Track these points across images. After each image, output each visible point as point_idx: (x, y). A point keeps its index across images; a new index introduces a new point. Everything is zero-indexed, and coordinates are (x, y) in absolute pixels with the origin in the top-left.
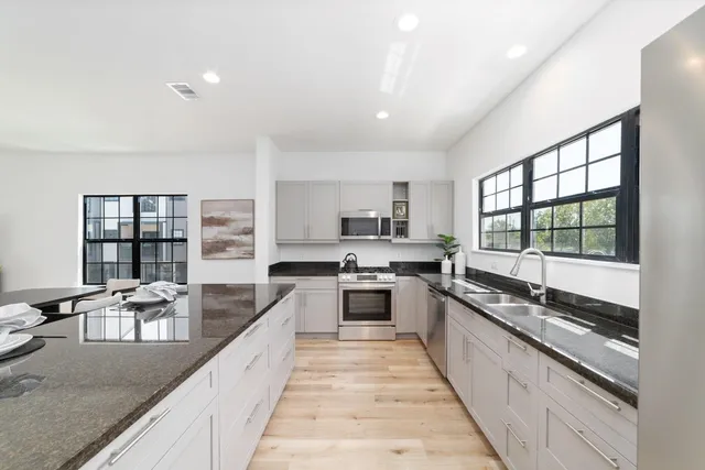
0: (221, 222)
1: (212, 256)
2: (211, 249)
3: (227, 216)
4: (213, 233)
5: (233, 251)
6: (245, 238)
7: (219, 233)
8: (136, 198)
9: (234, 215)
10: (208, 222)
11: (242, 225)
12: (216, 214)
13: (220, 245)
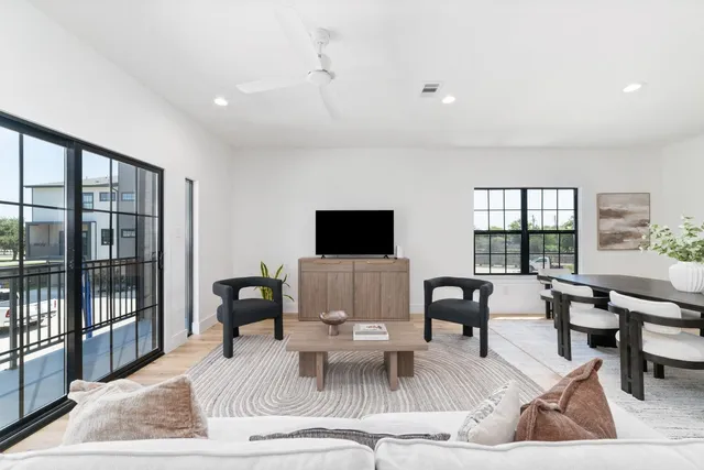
0: (619, 215)
1: (609, 247)
2: (607, 241)
3: (625, 209)
4: (610, 225)
5: (630, 242)
6: (641, 230)
7: (617, 225)
8: (524, 191)
9: (630, 207)
10: (604, 214)
11: (639, 217)
12: (613, 207)
13: (618, 237)
